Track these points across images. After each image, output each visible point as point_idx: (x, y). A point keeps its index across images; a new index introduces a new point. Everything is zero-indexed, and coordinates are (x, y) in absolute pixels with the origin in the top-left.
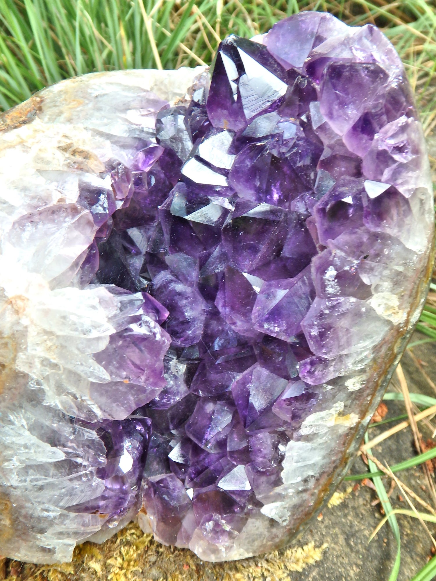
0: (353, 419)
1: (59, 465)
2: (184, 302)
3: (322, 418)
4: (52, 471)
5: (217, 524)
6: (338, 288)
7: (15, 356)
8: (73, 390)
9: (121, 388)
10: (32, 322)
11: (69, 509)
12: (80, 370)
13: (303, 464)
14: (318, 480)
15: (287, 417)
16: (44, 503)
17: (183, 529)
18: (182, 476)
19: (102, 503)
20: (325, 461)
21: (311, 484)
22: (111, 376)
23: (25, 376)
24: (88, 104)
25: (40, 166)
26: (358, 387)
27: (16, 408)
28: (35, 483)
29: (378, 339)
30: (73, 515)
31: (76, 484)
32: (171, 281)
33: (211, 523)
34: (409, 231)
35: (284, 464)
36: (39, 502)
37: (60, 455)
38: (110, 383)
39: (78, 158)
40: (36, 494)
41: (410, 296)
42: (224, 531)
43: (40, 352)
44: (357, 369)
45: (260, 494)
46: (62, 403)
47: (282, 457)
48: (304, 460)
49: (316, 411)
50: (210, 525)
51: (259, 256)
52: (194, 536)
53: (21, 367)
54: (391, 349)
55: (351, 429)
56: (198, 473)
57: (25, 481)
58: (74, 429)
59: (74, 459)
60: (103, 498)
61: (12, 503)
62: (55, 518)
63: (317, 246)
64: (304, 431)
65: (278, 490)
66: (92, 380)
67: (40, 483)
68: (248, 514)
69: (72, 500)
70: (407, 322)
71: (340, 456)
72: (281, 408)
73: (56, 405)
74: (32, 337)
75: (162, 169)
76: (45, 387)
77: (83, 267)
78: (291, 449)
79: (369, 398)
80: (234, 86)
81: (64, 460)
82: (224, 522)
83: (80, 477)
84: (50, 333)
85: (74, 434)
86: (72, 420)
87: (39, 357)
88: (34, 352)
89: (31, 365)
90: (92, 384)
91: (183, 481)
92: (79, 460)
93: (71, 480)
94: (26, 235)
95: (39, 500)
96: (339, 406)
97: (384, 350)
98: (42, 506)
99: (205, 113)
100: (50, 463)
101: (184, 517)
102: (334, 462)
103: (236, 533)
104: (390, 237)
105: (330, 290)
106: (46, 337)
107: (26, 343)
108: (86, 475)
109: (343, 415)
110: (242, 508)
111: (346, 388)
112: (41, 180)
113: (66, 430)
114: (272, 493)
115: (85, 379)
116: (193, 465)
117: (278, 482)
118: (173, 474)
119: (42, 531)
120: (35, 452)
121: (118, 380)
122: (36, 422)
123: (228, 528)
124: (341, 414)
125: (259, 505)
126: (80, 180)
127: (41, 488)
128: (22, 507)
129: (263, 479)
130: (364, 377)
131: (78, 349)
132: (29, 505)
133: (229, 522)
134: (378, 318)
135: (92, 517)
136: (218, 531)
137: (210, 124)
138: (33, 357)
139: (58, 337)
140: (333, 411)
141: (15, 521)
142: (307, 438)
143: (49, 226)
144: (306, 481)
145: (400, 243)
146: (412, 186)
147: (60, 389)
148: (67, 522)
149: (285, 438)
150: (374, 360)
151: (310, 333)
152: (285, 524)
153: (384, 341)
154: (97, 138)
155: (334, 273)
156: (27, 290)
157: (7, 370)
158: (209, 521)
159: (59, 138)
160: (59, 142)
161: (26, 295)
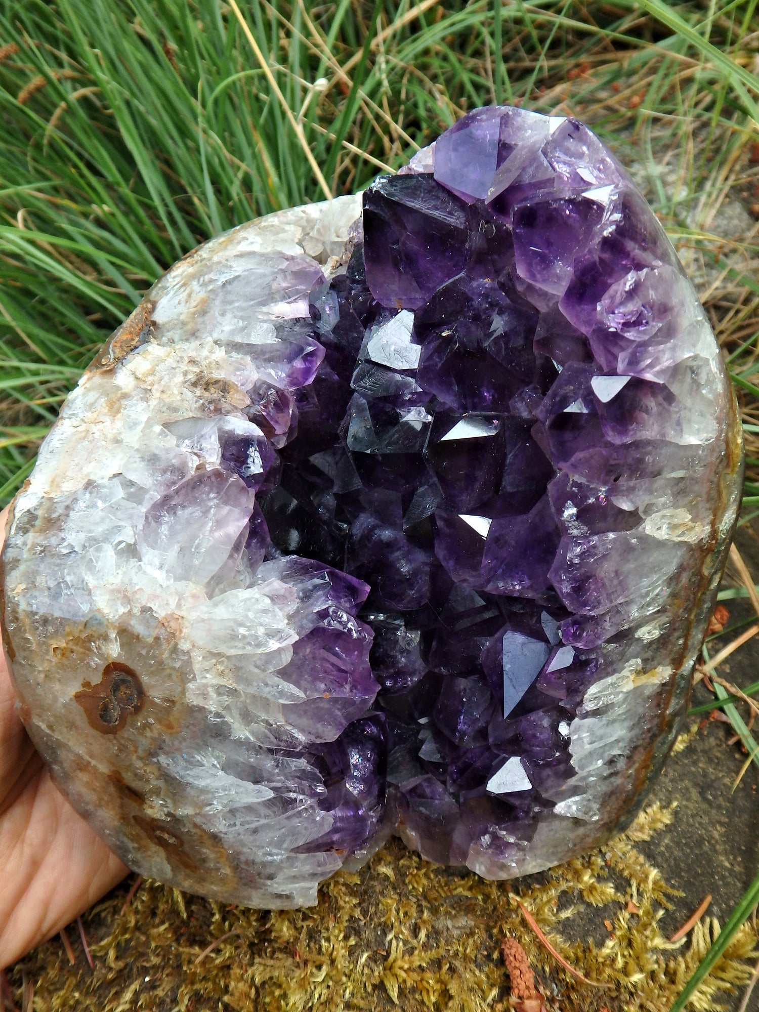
0: (664, 673)
1: (270, 803)
2: (398, 554)
3: (612, 684)
4: (263, 811)
5: (495, 838)
6: (586, 528)
7: (184, 689)
8: (264, 716)
9: (322, 705)
10: (194, 646)
11: (297, 850)
12: (266, 692)
13: (601, 744)
14: (629, 758)
15: (560, 693)
16: (263, 847)
17: (455, 846)
18: (442, 778)
19: (336, 837)
20: (637, 731)
21: (621, 764)
22: (305, 693)
23: (201, 709)
24: (214, 300)
25: (166, 417)
26: (656, 633)
27: (200, 746)
28: (247, 826)
29: (672, 568)
30: (302, 856)
31: (296, 822)
32: (374, 528)
33: (487, 837)
35: (571, 749)
36: (258, 846)
37: (267, 792)
38: (306, 701)
39: (214, 393)
40: (252, 838)
41: (709, 499)
42: (508, 844)
43: (211, 679)
44: (648, 613)
46: (252, 733)
47: (567, 743)
48: (601, 738)
49: (600, 679)
50: (486, 839)
51: (477, 487)
52: (471, 852)
53: (193, 700)
54: (699, 573)
55: (664, 685)
56: (461, 772)
57: (235, 825)
58: (277, 761)
59: (285, 795)
60: (335, 830)
61: (227, 850)
62: (281, 861)
64: (589, 706)
65: (572, 781)
66: (282, 701)
67: (253, 826)
68: (537, 818)
69: (296, 839)
70: (714, 534)
71: (656, 721)
72: (549, 683)
73: (247, 738)
74: (198, 662)
75: (333, 369)
76: (228, 719)
77: (248, 546)
78: (579, 728)
79: (681, 642)
81: (274, 798)
82: (504, 833)
83: (300, 813)
84: (218, 655)
85: (277, 766)
86: (270, 751)
87: (213, 686)
88: (204, 681)
89: (205, 696)
90: (284, 705)
91: (444, 783)
92: (292, 795)
93: (288, 818)
94: (164, 529)
95: (258, 844)
96: (635, 663)
97: (685, 578)
98: (263, 851)
99: (368, 289)
100: (259, 803)
101: (453, 830)
102: (649, 730)
103: (525, 843)
104: (648, 442)
105: (575, 532)
106: (214, 661)
107: (193, 671)
108: (306, 809)
109: (645, 673)
110: (527, 813)
111: (639, 640)
112: (172, 441)
113: (269, 764)
114: (564, 788)
115: (274, 702)
116: (453, 762)
117: (569, 773)
118: (430, 775)
119: (271, 877)
120: (236, 793)
121: (316, 695)
122: (228, 760)
123: (511, 839)
125: (550, 804)
126: (220, 430)
127: (255, 831)
128: (239, 853)
129: (547, 772)
130: (664, 619)
131: (257, 667)
132: (245, 850)
133: (511, 832)
134: (661, 544)
135: (327, 855)
136: (499, 845)
137: (379, 305)
138: (206, 686)
139: (228, 658)
140: (625, 672)
141: (236, 868)
142: (596, 713)
143: (191, 509)
144: (611, 763)
145: (668, 444)
146: (666, 362)
147: (247, 717)
148: (298, 864)
149: (566, 715)
150: (674, 595)
151: (562, 590)
152: (595, 819)
153: (681, 568)
154: (234, 354)
155: (574, 511)
156: (179, 605)
157: (178, 706)
158: (484, 835)
159: (184, 367)
160: (185, 373)
161: (179, 613)
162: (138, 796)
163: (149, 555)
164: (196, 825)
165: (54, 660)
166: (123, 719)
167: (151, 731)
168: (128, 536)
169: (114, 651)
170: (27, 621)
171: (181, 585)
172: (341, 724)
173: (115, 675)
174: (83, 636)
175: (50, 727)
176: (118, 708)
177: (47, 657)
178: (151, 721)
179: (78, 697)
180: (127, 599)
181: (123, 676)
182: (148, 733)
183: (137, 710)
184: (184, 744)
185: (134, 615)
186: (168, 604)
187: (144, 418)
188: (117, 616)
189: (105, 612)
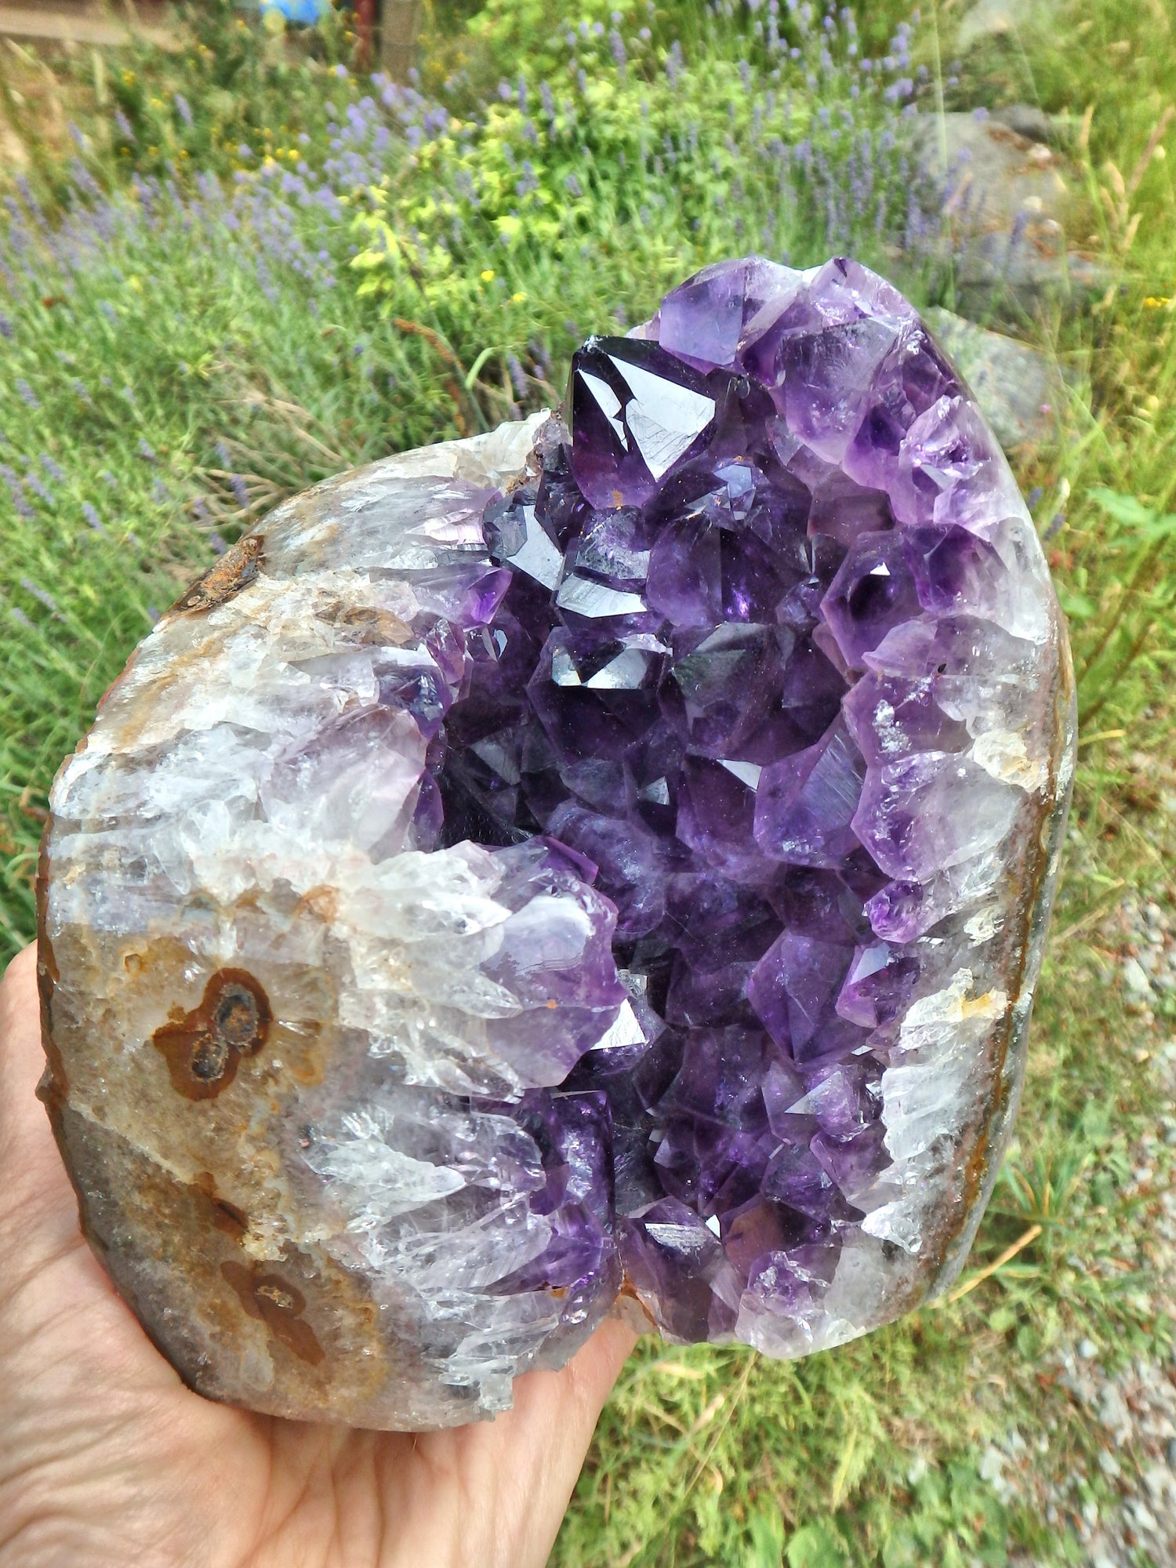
0: (996, 1003)
1: (455, 1202)
2: (617, 848)
3: (937, 1009)
4: (446, 1216)
5: (783, 1273)
6: (906, 739)
7: (336, 1002)
8: (456, 1043)
9: (545, 1021)
10: (355, 930)
11: (490, 1290)
12: (461, 1001)
13: (922, 1112)
14: (958, 1143)
15: (867, 1020)
16: (440, 1289)
17: (716, 1302)
18: (691, 1196)
19: (551, 1267)
20: (964, 1099)
21: (948, 1154)
22: (521, 1001)
23: (362, 1036)
24: (347, 527)
25: (292, 655)
26: (989, 933)
27: (356, 1102)
28: (415, 1251)
29: (1005, 827)
30: (501, 1301)
31: (497, 1235)
32: (581, 818)
33: (771, 1272)
34: (1008, 603)
35: (886, 1117)
36: (430, 1290)
37: (455, 1179)
38: (521, 1016)
39: (358, 626)
40: (423, 1273)
41: (1044, 731)
42: (799, 1284)
43: (380, 982)
44: (979, 894)
45: (851, 1192)
46: (439, 1073)
47: (879, 1106)
48: (921, 1103)
49: (921, 996)
50: (769, 1276)
51: (740, 721)
52: (742, 1310)
53: (349, 1016)
54: (1034, 843)
55: (998, 1023)
56: (720, 1181)
57: (396, 1251)
58: (472, 1121)
59: (482, 1183)
60: (553, 1254)
61: (377, 1305)
62: (467, 1316)
63: (845, 674)
64: (907, 1043)
65: (885, 1175)
66: (486, 1015)
67: (428, 1249)
68: (839, 1240)
69: (494, 1269)
70: (1052, 784)
71: (990, 1084)
72: (852, 1005)
73: (430, 1081)
74: (361, 957)
75: (514, 613)
76: (403, 1048)
77: (416, 822)
78: (891, 1085)
79: (1018, 953)
80: (618, 426)
81: (465, 1189)
82: (794, 1263)
83: (502, 1217)
84: (391, 943)
85: (473, 1131)
86: (465, 1104)
87: (381, 993)
88: (369, 987)
89: (370, 1012)
90: (490, 1023)
91: (694, 1205)
92: (493, 1182)
93: (485, 1228)
94: (304, 778)
95: (430, 1285)
96: (963, 978)
97: (1021, 847)
98: (439, 1297)
99: (575, 488)
100: (438, 1202)
101: (713, 1277)
102: (982, 1100)
103: (824, 1284)
104: (976, 622)
105: (891, 746)
106: (385, 952)
107: (351, 971)
108: (511, 1211)
109: (976, 996)
110: (826, 1227)
111: (969, 938)
112: (303, 679)
113: (460, 1129)
114: (875, 1186)
115: (474, 1017)
116: (707, 1166)
117: (882, 1160)
118: (670, 1197)
119: (446, 1352)
120: (407, 1185)
121: (535, 1005)
122: (398, 1122)
123: (804, 1275)
124: (971, 995)
125: (857, 1215)
126: (374, 661)
127: (430, 1259)
128: (399, 1308)
129: (852, 1159)
130: (998, 909)
131: (450, 963)
132: (409, 1299)
133: (806, 1262)
134: (994, 786)
135: (539, 1300)
136: (788, 1288)
137: (588, 507)
138: (371, 994)
139: (407, 946)
140: (954, 990)
141: (391, 1342)
142: (915, 1056)
143: (342, 752)
144: (935, 1149)
145: (997, 630)
146: (991, 519)
147: (432, 1046)
148: (492, 1320)
149: (873, 1067)
150: (1009, 872)
151: (872, 837)
152: (915, 1248)
153: (1017, 831)
154: (383, 581)
155: (889, 711)
156: (332, 874)
157: (326, 1032)
158: (765, 1269)
159: (311, 599)
160: (315, 606)
161: (333, 884)
162: (233, 1220)
163: (281, 815)
164: (332, 1262)
165: (125, 978)
166: (231, 1068)
167: (277, 1082)
168: (248, 789)
169: (226, 949)
171: (335, 847)
172: (569, 1056)
173: (227, 991)
175: (99, 1111)
176: (225, 1048)
177: (114, 975)
178: (277, 1064)
179: (161, 1038)
180: (250, 871)
181: (238, 989)
182: (272, 1088)
183: (257, 1046)
184: (329, 1102)
185: (262, 892)
186: (314, 874)
187: (260, 655)
188: (234, 897)
189: (215, 891)
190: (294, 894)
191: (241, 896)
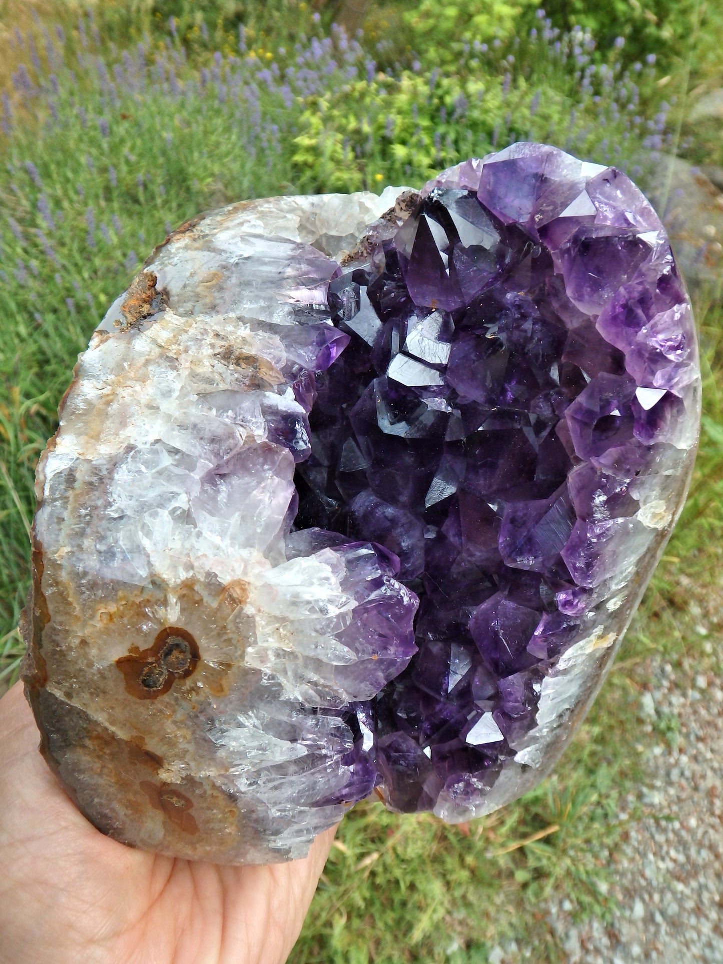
0: (610, 639)
1: (299, 762)
2: (400, 530)
3: (582, 647)
4: (293, 768)
5: (468, 784)
6: (608, 513)
7: (244, 652)
8: (315, 678)
9: (369, 666)
10: (259, 611)
11: (313, 804)
12: (321, 654)
13: (558, 700)
14: (572, 711)
15: (542, 655)
16: (280, 803)
17: (424, 794)
18: (416, 734)
19: (347, 791)
20: (581, 690)
21: (566, 717)
22: (357, 654)
23: (257, 672)
24: (229, 277)
25: (199, 388)
26: (618, 604)
27: (247, 706)
28: (268, 784)
29: (643, 550)
30: (314, 809)
31: (320, 777)
32: (377, 505)
33: (461, 785)
35: (539, 704)
36: (274, 803)
37: (301, 750)
38: (356, 664)
39: (246, 369)
40: (271, 795)
42: (476, 789)
43: (273, 643)
44: (620, 587)
45: (513, 742)
46: (302, 694)
47: (538, 697)
48: (560, 695)
49: (576, 642)
51: (499, 472)
52: (439, 800)
53: (251, 660)
55: (608, 648)
56: (435, 728)
57: (257, 784)
58: (317, 720)
59: (318, 752)
60: (349, 784)
61: (240, 809)
62: (293, 817)
63: (572, 457)
64: (561, 665)
65: (532, 732)
66: (335, 663)
68: (501, 766)
69: (315, 794)
70: (671, 523)
72: (535, 646)
73: (296, 699)
74: (262, 626)
76: (282, 680)
78: (546, 687)
79: (628, 612)
80: (444, 257)
81: (307, 756)
82: (475, 780)
83: (325, 768)
84: (283, 620)
85: (317, 725)
86: (314, 711)
87: (273, 649)
88: (265, 645)
89: (263, 659)
90: (336, 667)
91: (417, 739)
92: (324, 752)
93: (313, 774)
94: (222, 497)
95: (274, 801)
96: (598, 630)
97: (646, 560)
98: (279, 807)
99: (404, 287)
100: (289, 761)
101: (424, 782)
103: (488, 788)
104: (662, 445)
105: (598, 516)
106: (277, 625)
107: (255, 633)
108: (331, 765)
110: (494, 761)
111: (607, 610)
112: (211, 411)
113: (308, 723)
114: (526, 738)
115: (327, 664)
116: (427, 719)
117: (533, 724)
118: (401, 732)
119: (277, 833)
120: (272, 752)
121: (366, 657)
122: (272, 720)
123: (480, 785)
124: (601, 637)
125: (513, 753)
126: (262, 405)
128: (252, 812)
129: (517, 725)
130: (626, 592)
131: (317, 631)
132: (260, 807)
133: (481, 779)
134: (644, 529)
135: (335, 808)
136: (469, 791)
137: (409, 299)
138: (266, 650)
139: (292, 622)
140: (593, 637)
141: (243, 827)
142: (565, 672)
143: (247, 479)
144: (560, 716)
146: (685, 383)
147: (300, 678)
148: (308, 818)
149: (539, 676)
150: (637, 574)
151: (574, 565)
152: (538, 766)
153: (648, 551)
154: (260, 332)
155: (603, 498)
156: (245, 573)
157: (234, 670)
158: (458, 782)
159: (209, 339)
160: (213, 346)
161: (246, 579)
162: (156, 761)
163: (207, 523)
164: (214, 786)
165: (99, 625)
166: (168, 685)
167: (197, 694)
168: (182, 502)
169: (173, 615)
170: (72, 585)
171: (245, 553)
172: (379, 684)
173: (171, 640)
174: (138, 601)
175: (69, 695)
176: (165, 672)
177: (91, 622)
178: (200, 684)
179: (120, 663)
180: (190, 567)
181: (178, 640)
182: (194, 697)
183: (188, 674)
184: (230, 706)
185: (198, 581)
186: (233, 570)
187: (177, 386)
188: (179, 581)
189: (165, 576)
190: (220, 584)
191: (183, 582)
